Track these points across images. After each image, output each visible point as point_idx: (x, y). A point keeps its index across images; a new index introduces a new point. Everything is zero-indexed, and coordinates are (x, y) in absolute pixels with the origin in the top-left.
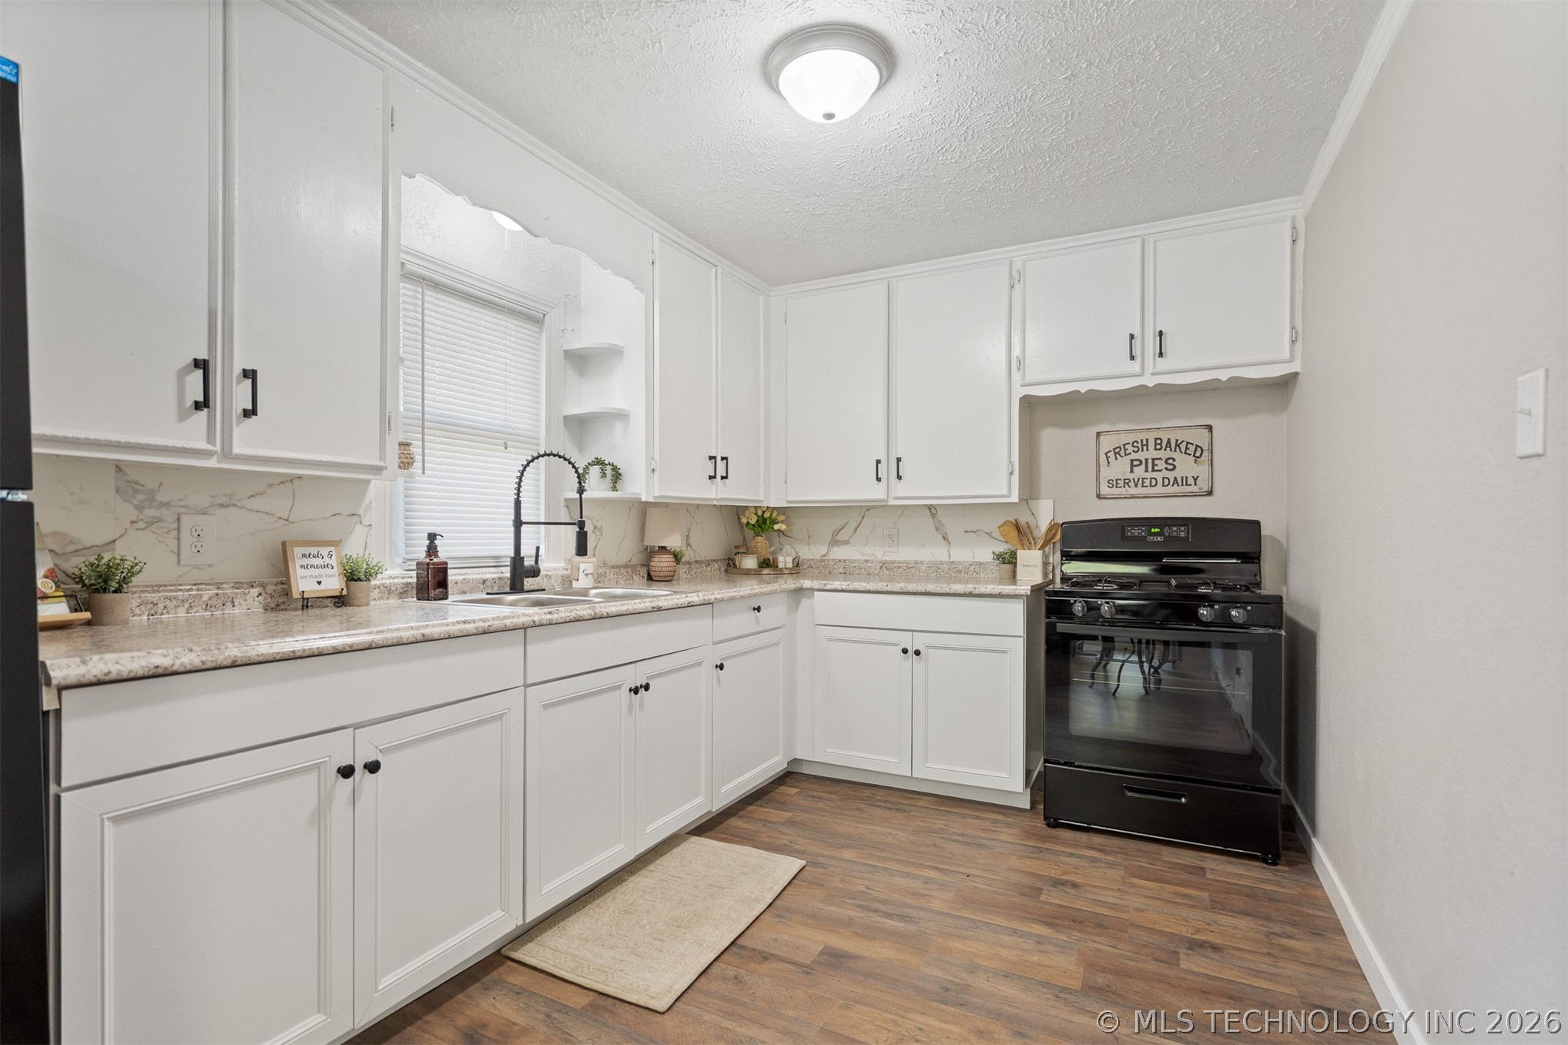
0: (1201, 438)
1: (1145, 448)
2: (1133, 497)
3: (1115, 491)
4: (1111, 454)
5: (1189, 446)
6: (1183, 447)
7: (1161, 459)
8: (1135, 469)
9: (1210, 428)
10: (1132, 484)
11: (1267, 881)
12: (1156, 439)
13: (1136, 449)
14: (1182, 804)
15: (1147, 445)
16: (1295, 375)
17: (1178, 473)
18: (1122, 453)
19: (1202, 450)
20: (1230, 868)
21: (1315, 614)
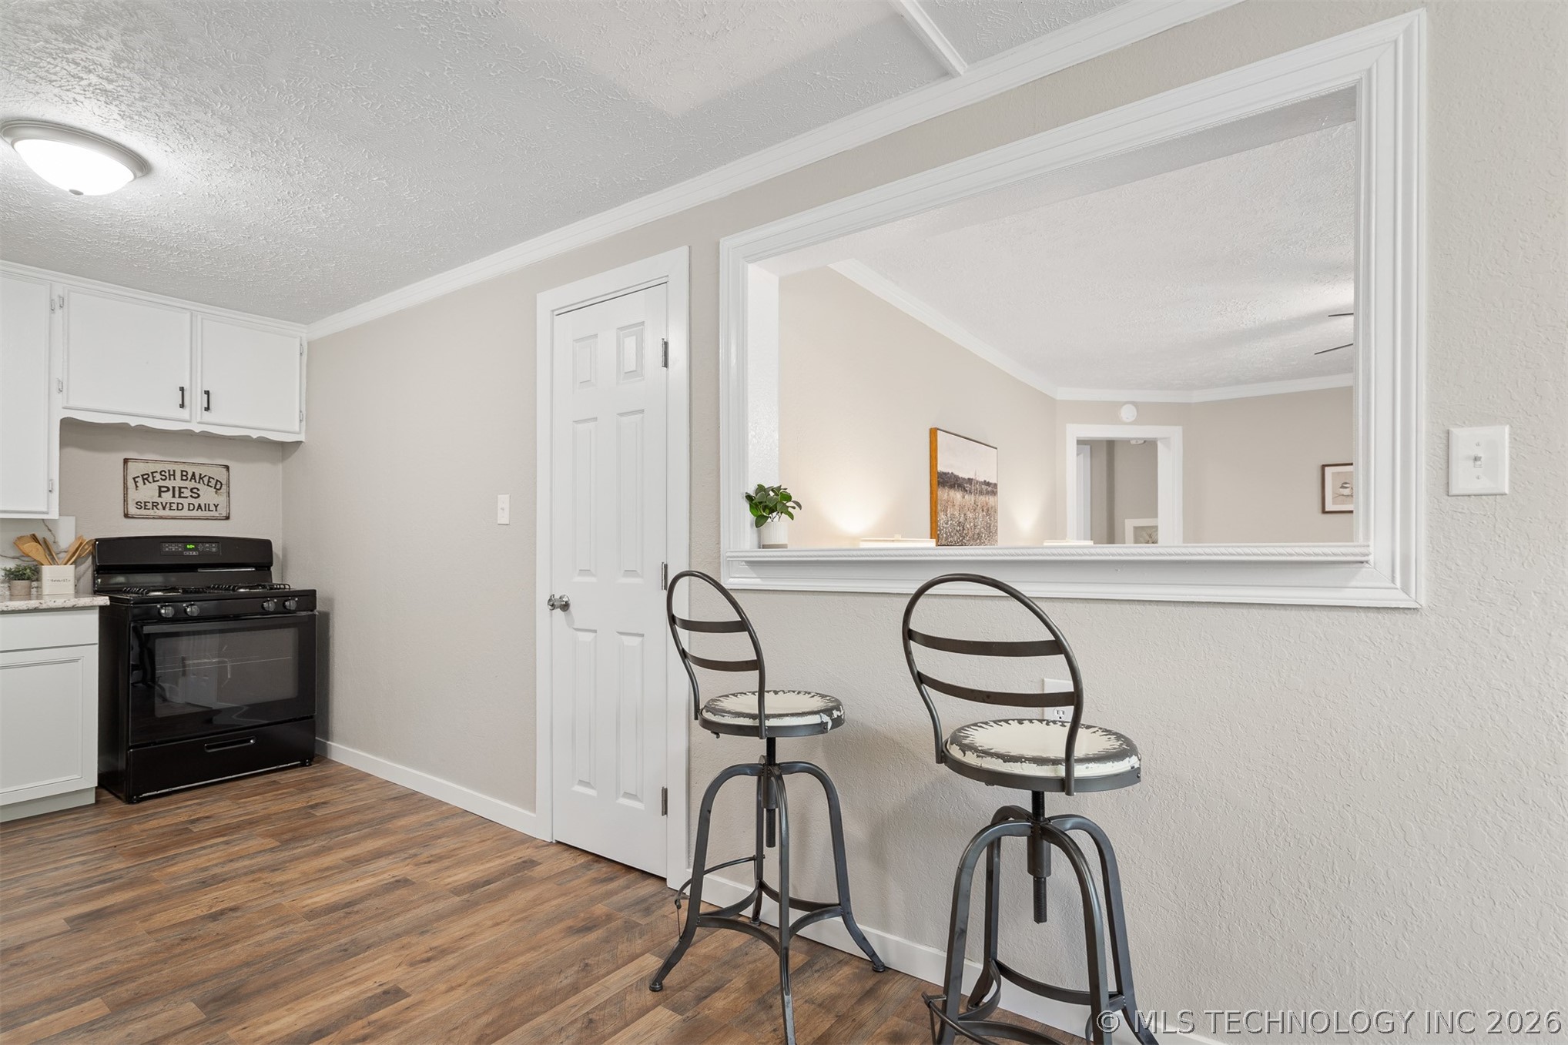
0: (220, 474)
1: (172, 477)
2: (161, 518)
3: (143, 512)
4: (140, 480)
5: (211, 480)
6: (206, 480)
7: (186, 488)
8: (163, 494)
9: (227, 468)
10: (160, 506)
12: (182, 471)
13: (164, 478)
14: (252, 745)
15: (174, 475)
16: (301, 442)
17: (202, 501)
18: (151, 479)
19: (221, 484)
20: (289, 775)
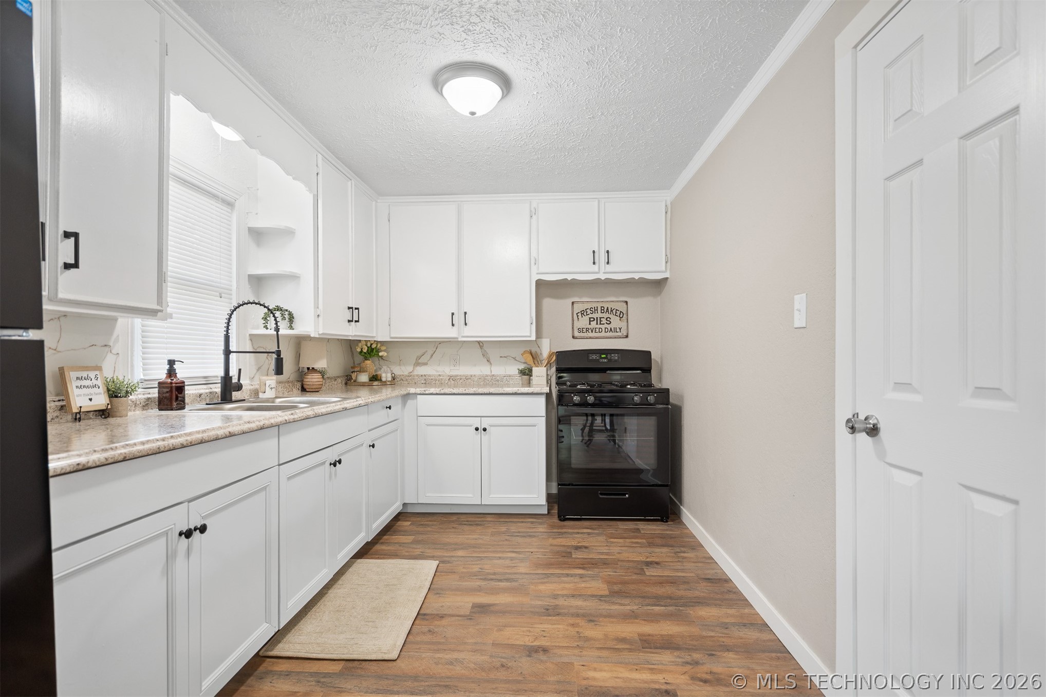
0: (622, 307)
1: (596, 311)
2: (590, 338)
3: (582, 335)
4: (580, 314)
5: (617, 311)
6: (614, 311)
7: (604, 318)
8: (591, 322)
9: (626, 302)
10: (590, 331)
11: (667, 530)
12: (601, 307)
13: (592, 312)
14: (627, 498)
15: (597, 310)
16: (667, 279)
17: (612, 326)
18: (585, 314)
19: (623, 314)
20: (650, 527)
21: (681, 398)
